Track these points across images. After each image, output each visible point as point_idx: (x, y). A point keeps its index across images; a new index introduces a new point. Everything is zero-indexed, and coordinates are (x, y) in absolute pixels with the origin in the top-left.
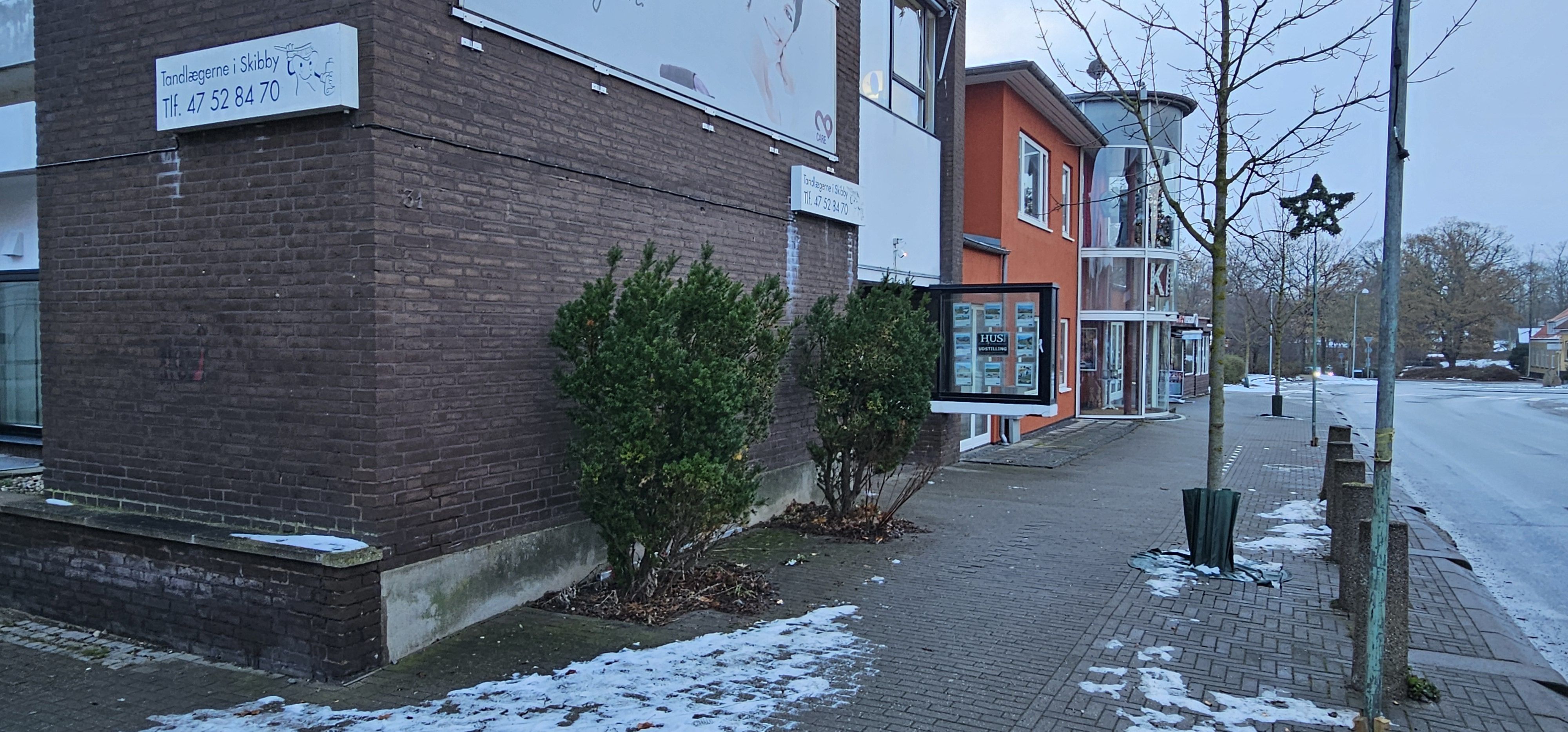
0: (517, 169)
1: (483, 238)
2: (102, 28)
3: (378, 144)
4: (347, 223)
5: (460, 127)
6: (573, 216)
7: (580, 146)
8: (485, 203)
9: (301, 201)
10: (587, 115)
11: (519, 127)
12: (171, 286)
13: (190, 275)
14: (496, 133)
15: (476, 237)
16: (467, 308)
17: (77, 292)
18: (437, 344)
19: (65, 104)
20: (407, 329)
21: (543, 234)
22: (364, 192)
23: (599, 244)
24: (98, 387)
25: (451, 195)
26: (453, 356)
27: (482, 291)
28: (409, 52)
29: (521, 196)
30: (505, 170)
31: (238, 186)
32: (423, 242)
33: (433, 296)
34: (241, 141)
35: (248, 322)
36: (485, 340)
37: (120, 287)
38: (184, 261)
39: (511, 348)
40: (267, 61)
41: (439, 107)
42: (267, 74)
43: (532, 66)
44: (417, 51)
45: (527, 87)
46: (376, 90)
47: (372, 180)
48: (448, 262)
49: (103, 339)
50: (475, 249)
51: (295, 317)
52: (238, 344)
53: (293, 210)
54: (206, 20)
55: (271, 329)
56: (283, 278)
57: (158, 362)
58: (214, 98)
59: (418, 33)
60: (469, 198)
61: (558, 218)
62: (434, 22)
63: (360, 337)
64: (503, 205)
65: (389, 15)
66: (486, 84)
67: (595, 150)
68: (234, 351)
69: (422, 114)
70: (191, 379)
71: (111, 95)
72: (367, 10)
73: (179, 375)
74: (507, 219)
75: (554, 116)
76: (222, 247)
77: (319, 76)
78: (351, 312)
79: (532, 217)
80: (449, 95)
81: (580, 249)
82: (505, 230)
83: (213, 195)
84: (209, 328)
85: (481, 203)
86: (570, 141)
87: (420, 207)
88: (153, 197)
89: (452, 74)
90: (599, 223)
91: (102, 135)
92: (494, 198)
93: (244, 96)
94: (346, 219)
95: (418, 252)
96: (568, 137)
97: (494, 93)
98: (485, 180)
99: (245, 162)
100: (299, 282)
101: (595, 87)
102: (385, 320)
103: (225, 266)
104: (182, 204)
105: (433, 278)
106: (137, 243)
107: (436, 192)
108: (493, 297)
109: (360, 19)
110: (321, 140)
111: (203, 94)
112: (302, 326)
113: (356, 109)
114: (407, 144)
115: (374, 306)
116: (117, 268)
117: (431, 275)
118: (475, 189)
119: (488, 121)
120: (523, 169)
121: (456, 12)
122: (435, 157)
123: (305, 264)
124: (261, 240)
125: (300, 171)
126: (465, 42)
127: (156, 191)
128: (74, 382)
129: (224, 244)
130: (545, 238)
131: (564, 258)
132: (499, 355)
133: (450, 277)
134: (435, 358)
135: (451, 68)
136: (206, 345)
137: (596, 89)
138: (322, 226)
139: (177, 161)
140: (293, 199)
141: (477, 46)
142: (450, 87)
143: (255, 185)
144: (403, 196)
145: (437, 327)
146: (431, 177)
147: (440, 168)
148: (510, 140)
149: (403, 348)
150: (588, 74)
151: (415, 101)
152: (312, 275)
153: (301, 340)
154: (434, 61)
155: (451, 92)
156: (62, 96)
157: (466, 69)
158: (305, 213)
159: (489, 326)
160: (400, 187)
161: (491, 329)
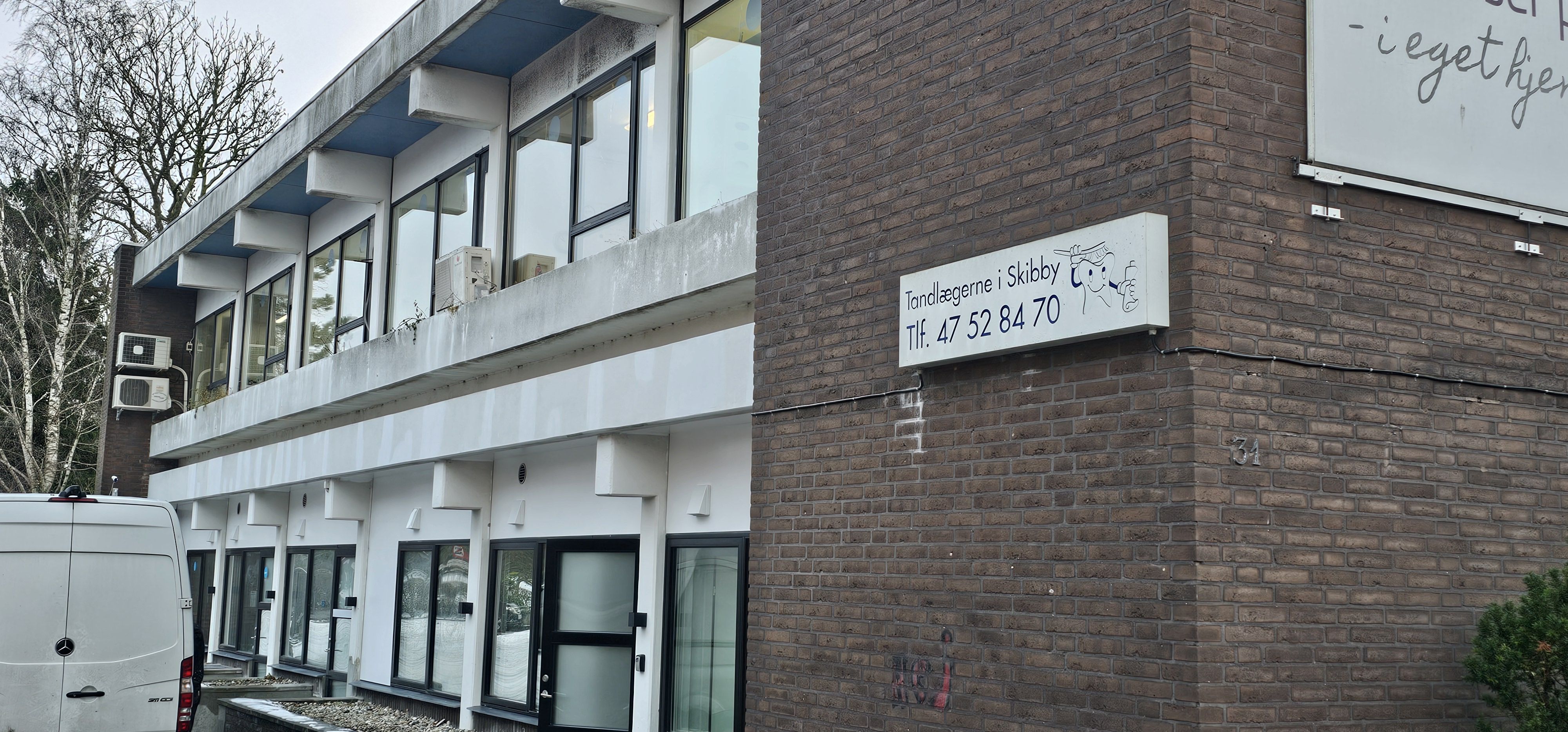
0: (1398, 391)
1: (1348, 505)
2: (833, 239)
3: (1198, 376)
4: (1152, 490)
5: (1311, 336)
6: (1491, 460)
7: (1498, 344)
8: (1351, 450)
9: (1085, 458)
10: (1509, 293)
11: (1401, 327)
12: (909, 571)
13: (933, 558)
14: (1364, 339)
15: (1338, 503)
16: (1328, 617)
17: (793, 574)
18: (1284, 675)
19: (788, 336)
20: (1240, 650)
21: (1444, 492)
22: (1180, 446)
23: (1537, 504)
24: (815, 705)
25: (1301, 441)
26: (1308, 694)
27: (1349, 589)
28: (1239, 237)
29: (1406, 434)
30: (1381, 395)
31: (1000, 436)
32: (1262, 516)
33: (1277, 598)
34: (1004, 377)
35: (1010, 628)
36: (1357, 668)
37: (844, 570)
38: (927, 538)
39: (1398, 683)
40: (1043, 271)
41: (1281, 312)
42: (1043, 288)
43: (1415, 229)
44: (1249, 233)
45: (1411, 262)
46: (1195, 298)
47: (1191, 428)
48: (1298, 545)
49: (823, 640)
50: (1338, 522)
51: (1078, 624)
52: (995, 657)
53: (1074, 471)
54: (961, 220)
55: (1042, 640)
56: (1059, 567)
57: (889, 676)
58: (971, 322)
59: (1250, 208)
60: (1326, 444)
61: (1466, 464)
62: (1273, 189)
63: (1173, 662)
64: (1380, 451)
65: (1212, 190)
66: (1348, 268)
67: (1525, 347)
68: (991, 667)
69: (1257, 324)
70: (933, 703)
71: (841, 323)
72: (1182, 190)
73: (917, 696)
74: (1385, 471)
75: (1455, 301)
76: (977, 520)
77: (1116, 287)
78: (1160, 622)
79: (1423, 465)
80: (1294, 292)
81: (1506, 514)
82: (1382, 489)
83: (965, 450)
84: (957, 635)
85: (1345, 452)
86: (1483, 338)
87: (1256, 462)
88: (888, 452)
89: (1299, 261)
90: (1538, 469)
91: (829, 374)
92: (1364, 440)
93: (1012, 319)
94: (1150, 485)
95: (1255, 532)
96: (1479, 333)
97: (1360, 279)
98: (1350, 414)
99: (1008, 405)
100: (1083, 574)
101: (1520, 246)
102: (1213, 636)
103: (980, 547)
104: (925, 462)
105: (1276, 569)
106: (868, 512)
107: (1277, 438)
108: (1367, 598)
109: (1173, 202)
110: (1115, 372)
111: (958, 317)
112: (1087, 638)
113: (1166, 328)
114: (1237, 370)
115: (1194, 614)
116: (842, 544)
117: (1274, 565)
118: (1336, 428)
119: (1353, 323)
120: (1407, 391)
121: (1305, 170)
122: (1276, 386)
123: (1092, 549)
124: (1029, 513)
125: (1084, 417)
126: (1317, 210)
127: (892, 445)
128: (785, 695)
129: (979, 516)
130: (1447, 499)
131: (1478, 530)
132: (1379, 693)
133: (1302, 567)
134: (1284, 695)
135: (1296, 252)
136: (953, 658)
137: (1522, 249)
138: (1115, 494)
139: (920, 404)
140: (1074, 455)
141: (1335, 213)
142: (1295, 280)
143: (1022, 436)
144: (1233, 448)
145: (1285, 647)
146: (1270, 417)
147: (1284, 402)
148: (1388, 347)
149: (1237, 680)
150: (1507, 229)
151: (1247, 307)
152: (1102, 566)
153: (1086, 660)
154: (1273, 246)
155: (1297, 287)
156: (785, 326)
157: (1320, 249)
158: (1091, 476)
159: (1361, 645)
160: (1226, 435)
161: (1365, 650)
